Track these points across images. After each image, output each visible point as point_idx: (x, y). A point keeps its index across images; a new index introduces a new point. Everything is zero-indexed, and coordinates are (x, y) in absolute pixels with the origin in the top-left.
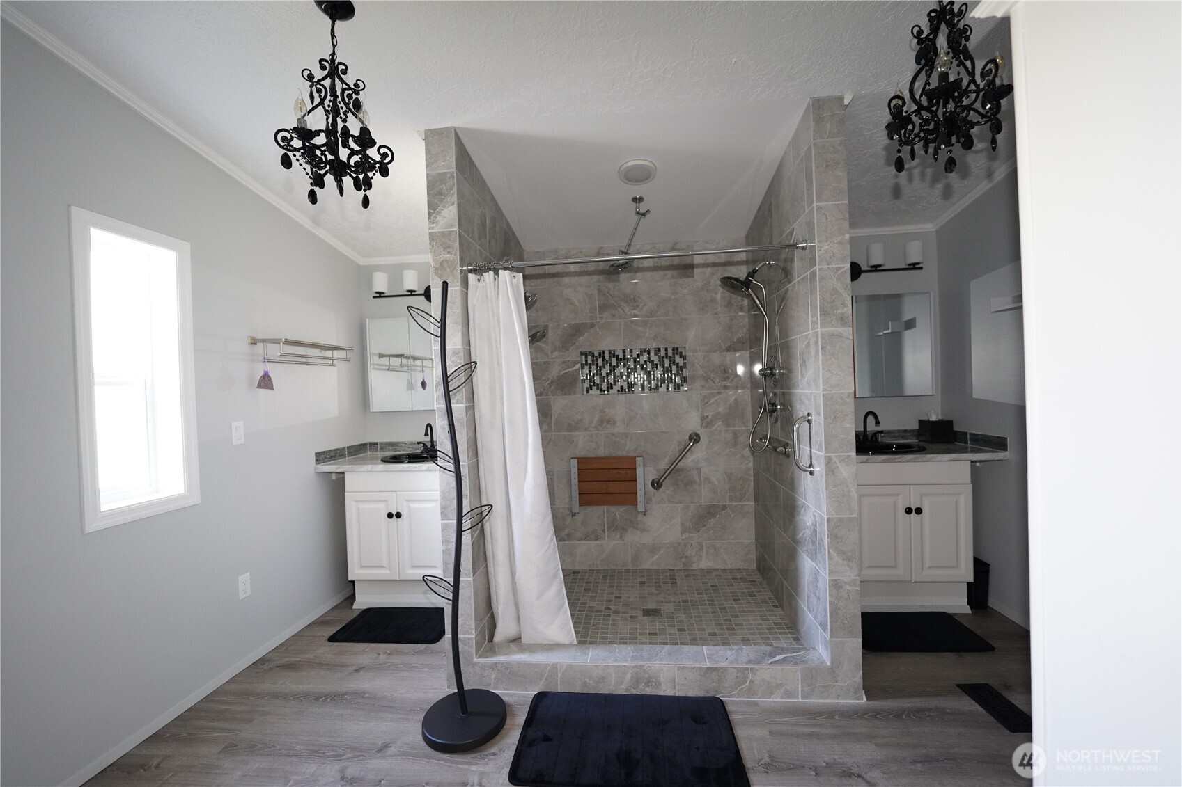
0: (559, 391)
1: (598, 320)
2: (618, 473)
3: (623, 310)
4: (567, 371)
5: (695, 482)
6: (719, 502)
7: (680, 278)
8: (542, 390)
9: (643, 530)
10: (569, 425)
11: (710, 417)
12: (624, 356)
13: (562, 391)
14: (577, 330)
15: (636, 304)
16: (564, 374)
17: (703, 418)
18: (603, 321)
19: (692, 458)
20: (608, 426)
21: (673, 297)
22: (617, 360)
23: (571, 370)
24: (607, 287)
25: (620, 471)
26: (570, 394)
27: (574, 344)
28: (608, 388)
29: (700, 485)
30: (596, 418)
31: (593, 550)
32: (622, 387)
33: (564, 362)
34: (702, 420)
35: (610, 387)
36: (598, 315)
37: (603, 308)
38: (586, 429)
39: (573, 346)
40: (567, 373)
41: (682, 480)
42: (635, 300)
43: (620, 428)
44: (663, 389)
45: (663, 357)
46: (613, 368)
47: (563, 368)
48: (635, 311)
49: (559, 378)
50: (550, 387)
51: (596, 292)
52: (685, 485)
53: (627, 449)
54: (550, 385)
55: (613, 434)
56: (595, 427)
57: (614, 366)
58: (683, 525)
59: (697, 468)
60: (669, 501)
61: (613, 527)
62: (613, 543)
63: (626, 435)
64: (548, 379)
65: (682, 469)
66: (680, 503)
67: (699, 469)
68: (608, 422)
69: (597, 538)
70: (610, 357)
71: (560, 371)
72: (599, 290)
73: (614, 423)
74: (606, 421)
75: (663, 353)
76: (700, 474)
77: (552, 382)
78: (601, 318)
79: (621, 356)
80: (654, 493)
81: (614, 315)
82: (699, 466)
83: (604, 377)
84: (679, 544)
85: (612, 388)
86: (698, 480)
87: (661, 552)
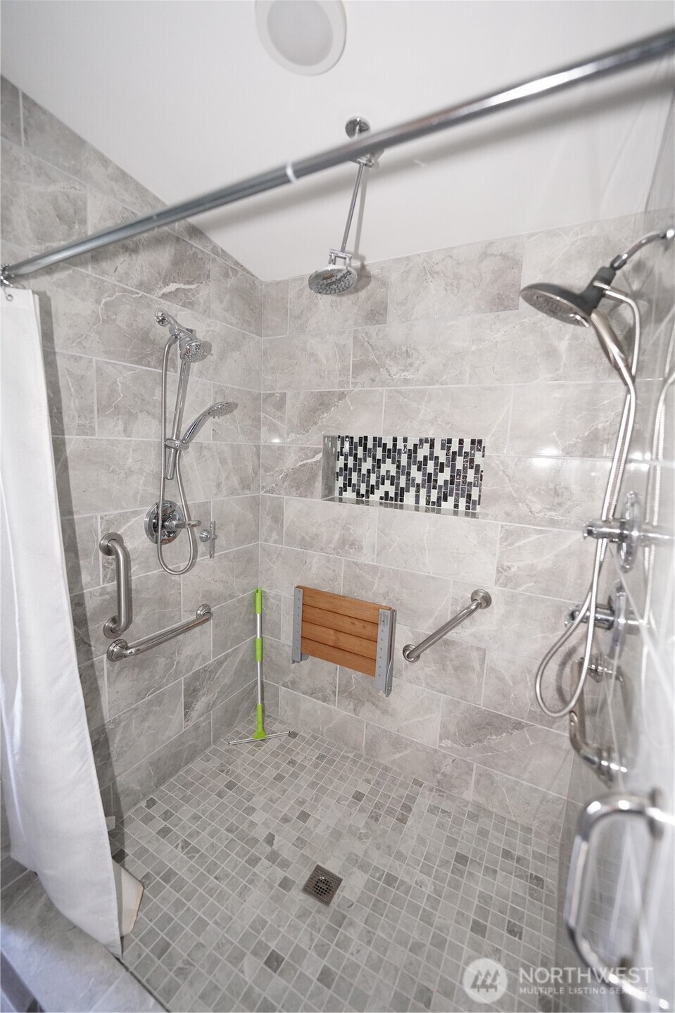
0: (294, 489)
1: (351, 387)
2: (353, 624)
3: (388, 371)
4: (305, 462)
5: (473, 669)
6: (510, 713)
7: (491, 311)
8: (274, 485)
9: (385, 712)
10: (303, 538)
11: (514, 569)
12: (395, 445)
13: (297, 490)
14: (323, 402)
15: (409, 361)
16: (301, 466)
17: (501, 570)
18: (357, 389)
19: (473, 630)
20: (351, 551)
21: (474, 348)
22: (384, 451)
23: (309, 461)
24: (366, 333)
25: (356, 622)
26: (306, 496)
27: (315, 423)
28: (367, 491)
29: (480, 676)
30: (337, 536)
31: (319, 712)
32: (387, 493)
33: (302, 449)
34: (498, 572)
35: (371, 490)
36: (351, 380)
37: (359, 368)
38: (322, 549)
39: (315, 427)
40: (304, 465)
41: (452, 660)
42: (408, 355)
43: (367, 558)
44: (448, 505)
45: (454, 453)
46: (378, 463)
47: (300, 457)
48: (406, 373)
49: (295, 471)
50: (284, 482)
51: (351, 341)
52: (456, 669)
53: (375, 592)
54: (284, 480)
55: (356, 564)
56: (334, 549)
57: (379, 460)
58: (444, 726)
59: (478, 649)
60: (427, 684)
61: (345, 691)
62: (345, 713)
63: (374, 569)
64: (282, 470)
65: (453, 643)
66: (445, 693)
67: (483, 652)
68: (352, 545)
69: (324, 699)
70: (375, 446)
71: (297, 461)
72: (355, 338)
73: (360, 548)
74: (349, 544)
75: (455, 447)
76: (483, 660)
77: (286, 476)
78: (355, 384)
79: (390, 446)
80: (406, 665)
81: (373, 380)
82: (483, 645)
83: (364, 475)
84: (436, 751)
85: (373, 493)
86: (477, 667)
87: (407, 752)
